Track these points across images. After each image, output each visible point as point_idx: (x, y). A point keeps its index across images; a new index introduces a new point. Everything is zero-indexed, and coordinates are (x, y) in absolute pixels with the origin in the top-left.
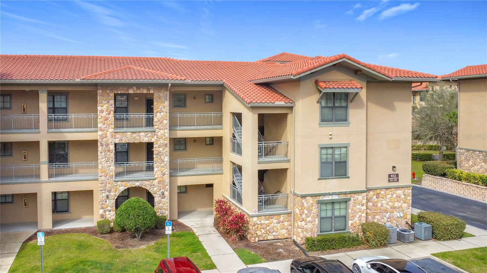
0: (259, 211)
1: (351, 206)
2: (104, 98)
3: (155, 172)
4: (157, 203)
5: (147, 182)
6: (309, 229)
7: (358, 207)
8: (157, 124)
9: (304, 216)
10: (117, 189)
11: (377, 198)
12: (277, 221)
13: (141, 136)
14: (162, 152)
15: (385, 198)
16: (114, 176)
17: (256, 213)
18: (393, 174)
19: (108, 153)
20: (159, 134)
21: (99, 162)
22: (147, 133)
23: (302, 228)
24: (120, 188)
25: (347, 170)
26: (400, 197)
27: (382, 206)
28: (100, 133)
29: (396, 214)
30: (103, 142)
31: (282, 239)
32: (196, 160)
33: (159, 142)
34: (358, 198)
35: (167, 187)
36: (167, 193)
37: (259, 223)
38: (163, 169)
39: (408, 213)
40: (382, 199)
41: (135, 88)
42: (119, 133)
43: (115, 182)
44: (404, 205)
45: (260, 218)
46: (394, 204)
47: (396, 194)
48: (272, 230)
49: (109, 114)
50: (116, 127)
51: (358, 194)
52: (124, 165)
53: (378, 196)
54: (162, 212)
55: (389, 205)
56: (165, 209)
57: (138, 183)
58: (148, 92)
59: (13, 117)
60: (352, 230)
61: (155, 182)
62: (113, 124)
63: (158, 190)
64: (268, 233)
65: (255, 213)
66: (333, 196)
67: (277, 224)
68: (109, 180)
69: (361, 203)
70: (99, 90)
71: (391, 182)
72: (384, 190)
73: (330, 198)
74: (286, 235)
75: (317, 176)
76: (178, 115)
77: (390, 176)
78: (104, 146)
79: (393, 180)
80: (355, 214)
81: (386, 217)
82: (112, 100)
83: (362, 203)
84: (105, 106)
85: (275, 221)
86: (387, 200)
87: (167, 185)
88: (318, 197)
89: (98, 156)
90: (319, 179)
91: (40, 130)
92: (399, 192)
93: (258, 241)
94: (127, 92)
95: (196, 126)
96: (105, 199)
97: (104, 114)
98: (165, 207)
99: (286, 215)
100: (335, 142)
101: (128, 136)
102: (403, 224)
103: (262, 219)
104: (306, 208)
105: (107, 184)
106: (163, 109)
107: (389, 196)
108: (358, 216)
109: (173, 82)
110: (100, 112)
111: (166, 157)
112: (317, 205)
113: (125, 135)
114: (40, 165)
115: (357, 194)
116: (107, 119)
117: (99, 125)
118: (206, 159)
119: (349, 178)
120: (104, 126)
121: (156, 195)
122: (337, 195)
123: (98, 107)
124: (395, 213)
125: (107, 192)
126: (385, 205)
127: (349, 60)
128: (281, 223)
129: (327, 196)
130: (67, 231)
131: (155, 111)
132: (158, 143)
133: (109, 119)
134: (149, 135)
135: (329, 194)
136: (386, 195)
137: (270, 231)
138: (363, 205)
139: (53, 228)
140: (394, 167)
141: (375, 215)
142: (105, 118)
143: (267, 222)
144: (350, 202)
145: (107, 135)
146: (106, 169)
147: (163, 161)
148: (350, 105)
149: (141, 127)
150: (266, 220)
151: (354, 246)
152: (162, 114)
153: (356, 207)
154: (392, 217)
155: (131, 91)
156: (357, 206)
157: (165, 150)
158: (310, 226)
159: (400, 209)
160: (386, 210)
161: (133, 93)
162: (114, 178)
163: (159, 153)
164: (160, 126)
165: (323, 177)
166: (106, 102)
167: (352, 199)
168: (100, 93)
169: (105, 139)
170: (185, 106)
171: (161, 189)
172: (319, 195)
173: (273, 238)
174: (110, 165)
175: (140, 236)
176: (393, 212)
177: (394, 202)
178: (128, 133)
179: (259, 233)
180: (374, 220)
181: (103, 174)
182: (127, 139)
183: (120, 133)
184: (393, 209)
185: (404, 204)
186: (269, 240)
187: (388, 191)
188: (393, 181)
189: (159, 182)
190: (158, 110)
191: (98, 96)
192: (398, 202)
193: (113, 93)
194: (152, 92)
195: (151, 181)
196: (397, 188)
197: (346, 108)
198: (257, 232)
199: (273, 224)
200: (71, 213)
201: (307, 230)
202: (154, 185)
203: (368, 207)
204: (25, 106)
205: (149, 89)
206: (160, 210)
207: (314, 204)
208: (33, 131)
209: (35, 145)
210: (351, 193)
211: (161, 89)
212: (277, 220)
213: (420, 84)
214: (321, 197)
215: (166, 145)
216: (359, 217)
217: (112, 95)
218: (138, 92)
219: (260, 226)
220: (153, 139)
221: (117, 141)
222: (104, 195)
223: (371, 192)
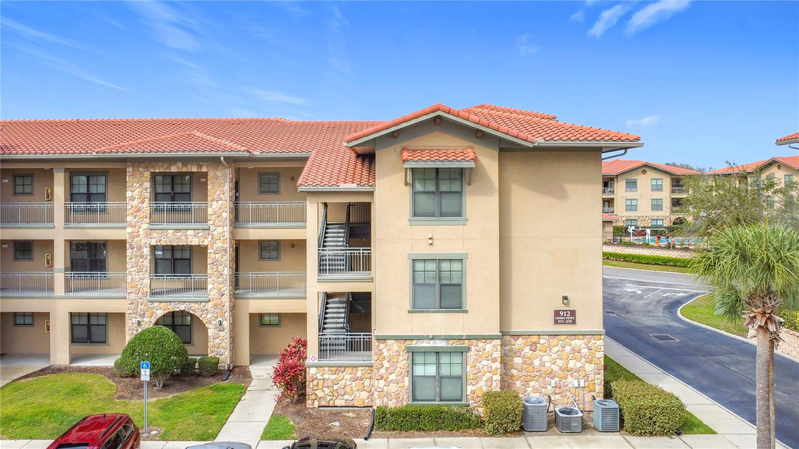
0: (320, 357)
1: (472, 361)
2: (137, 180)
3: (208, 290)
4: (212, 337)
5: (196, 306)
6: (393, 394)
7: (485, 362)
8: (213, 217)
9: (383, 371)
10: (153, 313)
11: (531, 350)
12: (350, 376)
13: (189, 236)
14: (221, 261)
15: (548, 352)
16: (149, 294)
17: (315, 360)
18: (563, 311)
19: (141, 260)
20: (215, 233)
21: (128, 272)
22: (197, 231)
23: (380, 392)
24: (157, 312)
25: (464, 298)
26: (579, 352)
27: (542, 364)
28: (129, 230)
29: (572, 382)
30: (133, 243)
31: (360, 407)
32: (278, 275)
33: (215, 245)
34: (485, 348)
35: (226, 314)
36: (226, 324)
37: (319, 377)
38: (221, 286)
39: (596, 382)
40: (542, 353)
41: (180, 165)
42: (156, 231)
43: (150, 303)
44: (589, 368)
45: (321, 369)
46: (567, 364)
47: (571, 345)
48: (342, 392)
49: (143, 202)
50: (151, 222)
51: (485, 341)
52: (164, 279)
53: (534, 347)
54: (220, 351)
55: (556, 364)
56: (223, 348)
57: (184, 306)
58: (199, 170)
59: (19, 205)
60: (473, 402)
61: (210, 305)
62: (148, 217)
63: (213, 317)
64: (336, 395)
65: (314, 362)
66: (436, 341)
67: (350, 382)
68: (142, 300)
69: (491, 356)
70: (129, 167)
71: (560, 323)
72: (547, 337)
73: (430, 345)
74: (367, 401)
75: (408, 306)
76: (250, 205)
77: (557, 313)
78: (135, 249)
79: (565, 320)
80: (479, 374)
81: (550, 385)
82: (146, 182)
83: (493, 357)
84: (137, 190)
85: (348, 377)
86: (553, 355)
87: (226, 312)
88: (408, 342)
89: (126, 263)
90: (409, 312)
91: (55, 223)
92: (578, 343)
93: (319, 407)
94: (169, 171)
95: (279, 222)
96: (135, 327)
97: (135, 203)
98: (224, 345)
99: (367, 368)
100: (441, 249)
101: (169, 235)
102: (587, 400)
103: (326, 372)
104: (386, 358)
105: (139, 305)
106: (221, 196)
107: (555, 349)
108: (484, 378)
109: (227, 154)
110: (130, 200)
111: (226, 269)
112: (407, 354)
113: (166, 234)
114: (53, 274)
115: (482, 341)
116: (139, 210)
117: (129, 218)
118: (295, 274)
119: (467, 313)
120: (135, 220)
121: (211, 326)
122: (443, 340)
123: (127, 192)
124: (570, 379)
125: (140, 316)
126: (548, 365)
127: (449, 113)
128: (358, 381)
129: (425, 341)
130: (85, 370)
131: (209, 198)
132: (214, 247)
133: (143, 210)
134: (200, 234)
135: (427, 338)
136: (550, 347)
137: (339, 393)
138: (494, 360)
139: (70, 364)
140: (565, 298)
141: (527, 380)
142: (136, 209)
143: (333, 377)
144: (469, 354)
145: (139, 233)
146: (137, 283)
147: (222, 275)
148: (467, 189)
149: (189, 222)
150: (332, 374)
151: (461, 428)
152: (220, 202)
153: (482, 363)
154: (563, 386)
155: (174, 169)
156: (483, 361)
157: (224, 257)
158: (393, 388)
159: (580, 372)
160: (551, 373)
161: (176, 171)
162: (148, 297)
163: (215, 263)
164: (217, 222)
165: (416, 308)
166: (138, 185)
167: (473, 348)
168: (130, 172)
169: (136, 239)
170: (276, 192)
171: (218, 317)
172: (411, 338)
173: (344, 405)
174: (143, 277)
175: (161, 385)
176: (566, 378)
177: (568, 359)
178: (169, 231)
179: (320, 394)
180: (528, 388)
181: (134, 289)
182: (167, 239)
183: (158, 231)
184: (566, 373)
185: (587, 365)
186: (337, 407)
187: (554, 341)
188: (565, 323)
189: (216, 306)
190: (215, 197)
191: (127, 177)
192: (574, 361)
193: (149, 172)
194: (204, 169)
195: (203, 304)
196: (574, 335)
197: (460, 193)
198: (317, 392)
199: (343, 382)
200: (109, 345)
201: (388, 395)
202: (207, 310)
203: (515, 365)
204: (49, 191)
205: (201, 165)
206: (216, 349)
207: (402, 353)
208: (45, 225)
209: (48, 244)
210: (469, 338)
211: (219, 166)
212: (351, 374)
213: (623, 151)
214: (413, 341)
215: (225, 250)
216: (486, 381)
217: (147, 174)
218: (185, 170)
219: (321, 382)
220: (206, 240)
221: (154, 243)
222: (134, 320)
223: (520, 339)
